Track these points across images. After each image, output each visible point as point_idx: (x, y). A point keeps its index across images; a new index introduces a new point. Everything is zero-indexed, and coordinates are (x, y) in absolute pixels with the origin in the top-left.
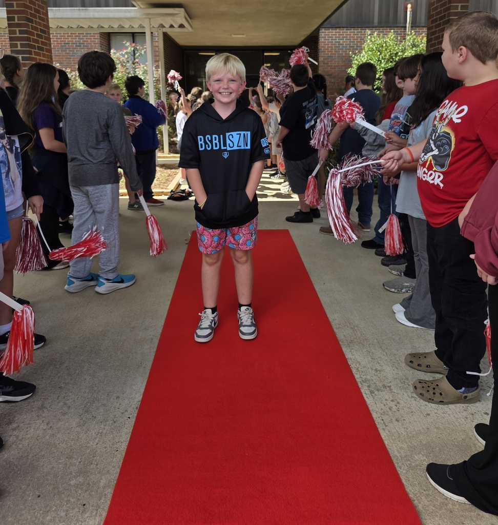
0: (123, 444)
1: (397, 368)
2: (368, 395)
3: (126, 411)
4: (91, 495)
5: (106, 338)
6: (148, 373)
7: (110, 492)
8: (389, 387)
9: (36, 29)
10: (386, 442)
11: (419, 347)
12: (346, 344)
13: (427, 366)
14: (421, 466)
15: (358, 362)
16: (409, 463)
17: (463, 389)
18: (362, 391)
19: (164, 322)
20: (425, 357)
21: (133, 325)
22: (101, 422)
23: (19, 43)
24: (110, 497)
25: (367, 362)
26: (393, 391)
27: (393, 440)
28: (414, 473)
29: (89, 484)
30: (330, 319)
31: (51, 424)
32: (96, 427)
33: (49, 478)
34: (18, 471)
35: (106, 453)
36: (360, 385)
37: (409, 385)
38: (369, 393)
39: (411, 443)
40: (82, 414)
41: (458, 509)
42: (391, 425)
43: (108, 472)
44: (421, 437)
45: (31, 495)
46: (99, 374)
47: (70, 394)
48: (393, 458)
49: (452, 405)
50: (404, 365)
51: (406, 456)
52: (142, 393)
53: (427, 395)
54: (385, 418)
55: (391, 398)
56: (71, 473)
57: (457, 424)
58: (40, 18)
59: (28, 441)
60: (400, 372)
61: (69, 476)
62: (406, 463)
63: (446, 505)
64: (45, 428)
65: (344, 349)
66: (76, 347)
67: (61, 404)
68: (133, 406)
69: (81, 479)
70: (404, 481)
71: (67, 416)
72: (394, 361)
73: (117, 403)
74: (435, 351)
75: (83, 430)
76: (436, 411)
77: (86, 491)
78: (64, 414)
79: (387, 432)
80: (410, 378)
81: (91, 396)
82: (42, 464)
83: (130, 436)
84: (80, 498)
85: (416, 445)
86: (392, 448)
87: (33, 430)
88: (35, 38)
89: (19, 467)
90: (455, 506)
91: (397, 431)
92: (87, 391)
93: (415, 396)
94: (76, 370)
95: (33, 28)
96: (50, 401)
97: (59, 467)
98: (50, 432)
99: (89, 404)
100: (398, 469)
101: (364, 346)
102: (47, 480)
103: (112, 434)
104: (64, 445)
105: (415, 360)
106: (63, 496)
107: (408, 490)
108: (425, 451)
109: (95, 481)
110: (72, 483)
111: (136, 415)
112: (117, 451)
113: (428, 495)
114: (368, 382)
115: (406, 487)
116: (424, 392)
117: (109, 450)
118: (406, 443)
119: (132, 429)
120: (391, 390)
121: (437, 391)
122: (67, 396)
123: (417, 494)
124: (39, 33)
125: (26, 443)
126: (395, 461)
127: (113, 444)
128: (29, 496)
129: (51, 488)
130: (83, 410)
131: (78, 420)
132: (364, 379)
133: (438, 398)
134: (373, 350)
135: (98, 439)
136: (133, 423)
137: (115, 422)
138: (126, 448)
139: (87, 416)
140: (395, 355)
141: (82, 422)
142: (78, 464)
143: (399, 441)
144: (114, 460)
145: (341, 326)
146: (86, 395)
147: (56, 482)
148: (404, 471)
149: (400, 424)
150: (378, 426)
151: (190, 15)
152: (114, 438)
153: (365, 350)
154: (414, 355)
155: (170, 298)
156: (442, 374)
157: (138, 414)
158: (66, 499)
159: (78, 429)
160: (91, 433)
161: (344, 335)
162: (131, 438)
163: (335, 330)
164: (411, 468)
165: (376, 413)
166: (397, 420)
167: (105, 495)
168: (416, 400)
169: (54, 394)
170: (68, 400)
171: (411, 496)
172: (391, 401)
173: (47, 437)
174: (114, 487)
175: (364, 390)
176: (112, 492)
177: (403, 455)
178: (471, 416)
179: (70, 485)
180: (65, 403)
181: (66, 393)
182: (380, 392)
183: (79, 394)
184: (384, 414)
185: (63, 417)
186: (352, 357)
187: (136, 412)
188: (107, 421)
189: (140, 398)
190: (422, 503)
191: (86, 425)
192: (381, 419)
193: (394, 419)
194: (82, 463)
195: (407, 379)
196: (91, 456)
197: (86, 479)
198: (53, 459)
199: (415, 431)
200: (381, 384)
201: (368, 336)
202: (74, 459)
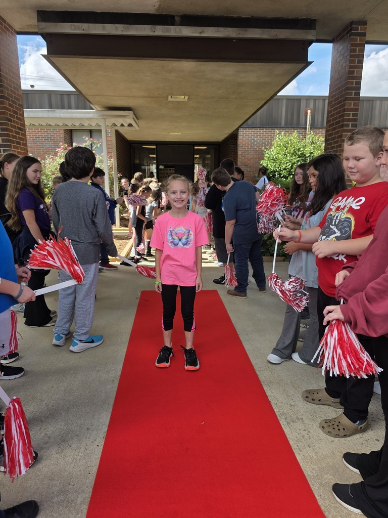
0: (94, 468)
2: (285, 426)
3: (95, 440)
4: (70, 511)
5: (77, 380)
6: (111, 409)
7: (85, 508)
8: (302, 419)
10: (301, 465)
12: (266, 384)
13: (319, 400)
15: (277, 399)
16: (320, 481)
17: (358, 421)
18: (281, 422)
19: (122, 366)
20: (318, 393)
22: (76, 450)
23: (1, 138)
24: (85, 512)
25: (284, 399)
26: (305, 422)
27: (306, 462)
29: (68, 501)
30: (253, 364)
32: (72, 454)
35: (81, 476)
36: (278, 417)
37: (317, 417)
38: (286, 424)
39: (321, 465)
40: (60, 443)
42: (304, 450)
43: (83, 491)
44: (328, 460)
46: (72, 410)
47: (50, 426)
48: (307, 477)
51: (317, 476)
52: (107, 426)
53: (334, 432)
54: (299, 444)
55: (304, 428)
56: (53, 493)
62: (318, 481)
65: (265, 388)
68: (100, 436)
69: (62, 498)
70: (316, 496)
71: (48, 445)
73: (88, 433)
74: (325, 388)
75: (61, 456)
77: (66, 507)
79: (302, 456)
81: (67, 428)
82: (29, 485)
83: (99, 461)
84: (61, 513)
85: (324, 466)
86: (306, 469)
88: (14, 134)
91: (309, 455)
92: (63, 424)
94: (54, 406)
96: (33, 433)
99: (65, 435)
100: (311, 486)
101: (280, 385)
103: (85, 459)
105: (309, 396)
107: (320, 503)
108: (332, 471)
109: (73, 499)
110: (54, 500)
111: (103, 443)
112: (90, 473)
114: (285, 415)
115: (318, 501)
116: (331, 430)
117: (82, 473)
118: (317, 465)
119: (100, 455)
120: (303, 421)
121: (341, 427)
122: (47, 428)
123: (327, 506)
126: (309, 480)
127: (86, 468)
130: (61, 439)
131: (56, 448)
132: (281, 413)
133: (342, 433)
134: (288, 389)
135: (73, 464)
136: (101, 450)
137: (86, 449)
138: (96, 471)
139: (64, 445)
141: (60, 449)
142: (58, 485)
143: (311, 463)
144: (87, 481)
146: (62, 427)
148: (317, 488)
149: (311, 449)
150: (294, 451)
151: (137, 117)
152: (86, 463)
153: (281, 389)
154: (309, 392)
155: (126, 346)
157: (105, 442)
159: (57, 456)
160: (67, 459)
161: (265, 377)
162: (100, 463)
163: (257, 372)
164: (321, 485)
165: (293, 440)
166: (309, 446)
167: (82, 510)
169: (36, 426)
170: (48, 431)
171: (323, 508)
174: (88, 504)
175: (282, 422)
176: (87, 508)
177: (315, 474)
178: (366, 442)
179: (53, 502)
180: (46, 434)
181: (46, 426)
182: (294, 423)
183: (57, 426)
184: (298, 441)
185: (45, 446)
186: (271, 394)
187: (104, 440)
188: (81, 448)
189: (106, 429)
190: (331, 514)
191: (64, 452)
192: (296, 445)
193: (306, 446)
194: (61, 484)
195: (315, 412)
196: (69, 478)
197: (66, 497)
198: (38, 481)
199: (323, 455)
200: (295, 417)
201: (283, 377)
202: (55, 481)
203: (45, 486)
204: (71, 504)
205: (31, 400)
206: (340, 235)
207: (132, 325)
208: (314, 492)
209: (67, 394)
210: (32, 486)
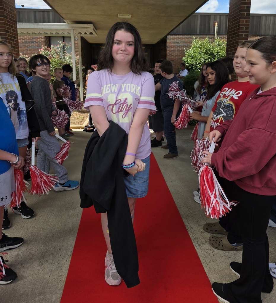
0: (64, 276)
2: (197, 247)
3: (65, 257)
5: (52, 214)
10: (207, 274)
12: (184, 217)
13: (216, 231)
15: (192, 228)
18: (194, 244)
20: (214, 226)
21: (67, 206)
22: (51, 264)
25: (197, 228)
27: (211, 272)
29: (46, 300)
30: (176, 203)
31: (23, 265)
32: (49, 266)
34: (6, 293)
35: (55, 282)
36: (193, 241)
38: (198, 246)
39: (221, 274)
40: (40, 259)
42: (210, 264)
43: (56, 293)
44: (226, 270)
46: (49, 235)
52: (73, 246)
53: (215, 245)
54: (207, 260)
55: (210, 248)
56: (36, 294)
58: (13, 30)
64: (20, 267)
65: (184, 220)
68: (69, 254)
69: (41, 297)
73: (60, 252)
75: (41, 268)
76: (234, 256)
78: (30, 259)
79: (208, 268)
81: (45, 248)
82: (19, 288)
83: (67, 272)
85: (223, 275)
86: (211, 277)
88: (10, 41)
89: (6, 290)
91: (213, 267)
92: (43, 245)
94: (36, 233)
96: (22, 252)
98: (23, 269)
99: (44, 253)
102: (23, 298)
103: (58, 270)
104: (31, 277)
105: (209, 228)
108: (228, 279)
109: (49, 298)
110: (37, 299)
111: (70, 259)
112: (61, 280)
114: (197, 239)
116: (214, 243)
117: (56, 280)
118: (219, 274)
119: (68, 268)
122: (31, 249)
127: (58, 277)
130: (41, 256)
131: (38, 263)
132: (195, 238)
133: (221, 248)
134: (199, 221)
135: (50, 274)
136: (69, 264)
137: (59, 264)
138: (66, 278)
139: (43, 260)
141: (40, 263)
142: (39, 288)
143: (215, 273)
144: (59, 286)
145: (181, 207)
146: (42, 248)
147: (28, 299)
149: (215, 263)
150: (203, 265)
151: (96, 28)
152: (58, 273)
153: (195, 220)
154: (208, 225)
157: (72, 259)
159: (39, 268)
160: (46, 270)
161: (183, 212)
165: (202, 257)
166: (213, 261)
169: (24, 247)
170: (32, 251)
172: (210, 250)
173: (22, 273)
174: (60, 301)
175: (195, 244)
179: (35, 300)
180: (30, 253)
181: (31, 247)
182: (204, 245)
183: (38, 247)
184: (206, 257)
185: (30, 261)
186: (188, 224)
187: (71, 257)
188: (55, 263)
189: (72, 249)
191: (43, 265)
192: (204, 260)
193: (211, 261)
194: (41, 288)
196: (47, 284)
197: (44, 297)
198: (25, 285)
199: (223, 267)
200: (204, 240)
201: (196, 212)
202: (37, 286)
203: (30, 289)
205: (20, 229)
206: (226, 115)
209: (45, 224)
210: (21, 289)
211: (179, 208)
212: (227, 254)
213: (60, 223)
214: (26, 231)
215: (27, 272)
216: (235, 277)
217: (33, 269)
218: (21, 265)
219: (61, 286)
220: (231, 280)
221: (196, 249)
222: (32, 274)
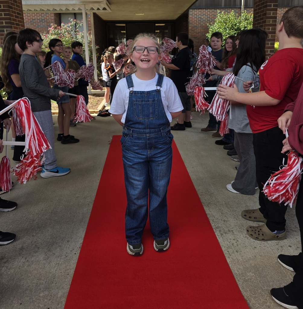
0: (72, 270)
1: (237, 219)
2: (219, 236)
3: (73, 249)
4: (53, 302)
5: (61, 204)
6: (87, 226)
7: (64, 300)
8: (232, 231)
9: (15, 13)
10: (230, 265)
11: (250, 206)
12: (206, 205)
13: (255, 218)
14: (251, 280)
15: (213, 216)
16: (244, 277)
17: (276, 231)
18: (216, 234)
19: (96, 194)
20: (253, 212)
21: (77, 196)
22: (58, 257)
23: (4, 21)
24: (64, 303)
25: (219, 216)
26: (235, 233)
27: (234, 264)
28: (247, 284)
29: (51, 295)
30: (197, 190)
31: (28, 259)
32: (55, 260)
33: (27, 292)
34: (8, 288)
35: (62, 276)
36: (214, 230)
37: (244, 230)
38: (220, 235)
39: (245, 265)
40: (47, 252)
41: (273, 305)
42: (233, 254)
43: (63, 288)
44: (251, 262)
45: (16, 303)
46: (56, 227)
47: (39, 240)
48: (234, 275)
49: (269, 241)
50: (241, 217)
51: (242, 274)
52: (83, 238)
53: (255, 235)
54: (230, 250)
55: (233, 238)
56: (40, 289)
57: (273, 253)
58: (17, 6)
59: (13, 270)
60: (238, 222)
61: (39, 291)
62: (242, 277)
63: (266, 303)
64: (24, 261)
65: (205, 208)
66: (42, 210)
67: (34, 246)
68: (78, 246)
69: (46, 293)
70: (241, 289)
71: (37, 254)
72: (235, 215)
73: (68, 244)
74: (259, 209)
75: (47, 262)
76: (260, 245)
77: (50, 300)
78: (36, 252)
79: (231, 259)
80: (244, 225)
81: (52, 241)
82: (22, 284)
83: (76, 265)
84: (46, 304)
85: (248, 266)
86: (234, 269)
87: (16, 263)
88: (14, 18)
90: (271, 303)
91: (237, 258)
92: (50, 238)
93: (247, 236)
94: (43, 225)
95: (13, 12)
96: (26, 244)
97: (33, 285)
98: (27, 264)
99: (51, 246)
100: (237, 282)
101: (217, 206)
102: (26, 293)
103: (65, 264)
104: (36, 272)
105: (247, 214)
106: (36, 303)
107: (243, 295)
108: (253, 270)
109: (55, 293)
110: (41, 295)
111: (79, 252)
112: (68, 274)
113: (255, 297)
114: (219, 228)
115: (242, 293)
116: (253, 234)
117: (63, 274)
118: (242, 266)
119: (77, 261)
120: (233, 233)
121: (261, 233)
122: (37, 241)
123: (248, 297)
124: (17, 15)
125: (12, 271)
126: (235, 277)
127: (65, 271)
128: (15, 304)
129: (28, 299)
131: (44, 256)
132: (217, 227)
133: (261, 237)
134: (222, 209)
135: (56, 268)
136: (78, 257)
137: (66, 257)
138: (74, 272)
139: (50, 253)
140: (236, 211)
141: (46, 257)
142: (44, 283)
143: (238, 264)
144: (66, 280)
145: (203, 194)
146: (49, 240)
147: (31, 295)
148: (241, 283)
149: (239, 254)
150: (225, 256)
151: (109, 2)
152: (66, 266)
153: (218, 208)
154: (247, 211)
155: (100, 178)
156: (263, 222)
157: (81, 251)
158: (37, 305)
159: (44, 262)
160: (52, 264)
161: (205, 199)
162: (76, 266)
163: (199, 196)
164: (245, 281)
165: (224, 247)
166: (237, 252)
167: (61, 302)
168: (248, 239)
169: (29, 240)
170: (38, 243)
171: (245, 298)
172: (233, 240)
173: (26, 267)
174: (66, 297)
175: (217, 234)
176: (66, 300)
177: (240, 273)
178: (281, 248)
179: (39, 296)
180: (36, 246)
181: (36, 239)
182: (226, 234)
184: (229, 247)
185: (35, 254)
186: (210, 213)
187: (80, 250)
188: (62, 256)
189: (82, 241)
190: (252, 302)
191: (49, 259)
192: (227, 251)
193: (235, 251)
195: (243, 226)
196: (52, 278)
197: (50, 292)
198: (29, 280)
199: (247, 258)
200: (227, 229)
201: (219, 200)
202: (42, 280)
204: (54, 297)
205: (26, 220)
207: (105, 162)
208: (239, 285)
209: (53, 215)
211: (201, 195)
212: (252, 243)
213: (69, 214)
214: (31, 222)
215: (32, 266)
216: (261, 268)
217: (39, 263)
218: (25, 259)
219: (69, 280)
220: (256, 272)
221: (218, 239)
222: (37, 268)
